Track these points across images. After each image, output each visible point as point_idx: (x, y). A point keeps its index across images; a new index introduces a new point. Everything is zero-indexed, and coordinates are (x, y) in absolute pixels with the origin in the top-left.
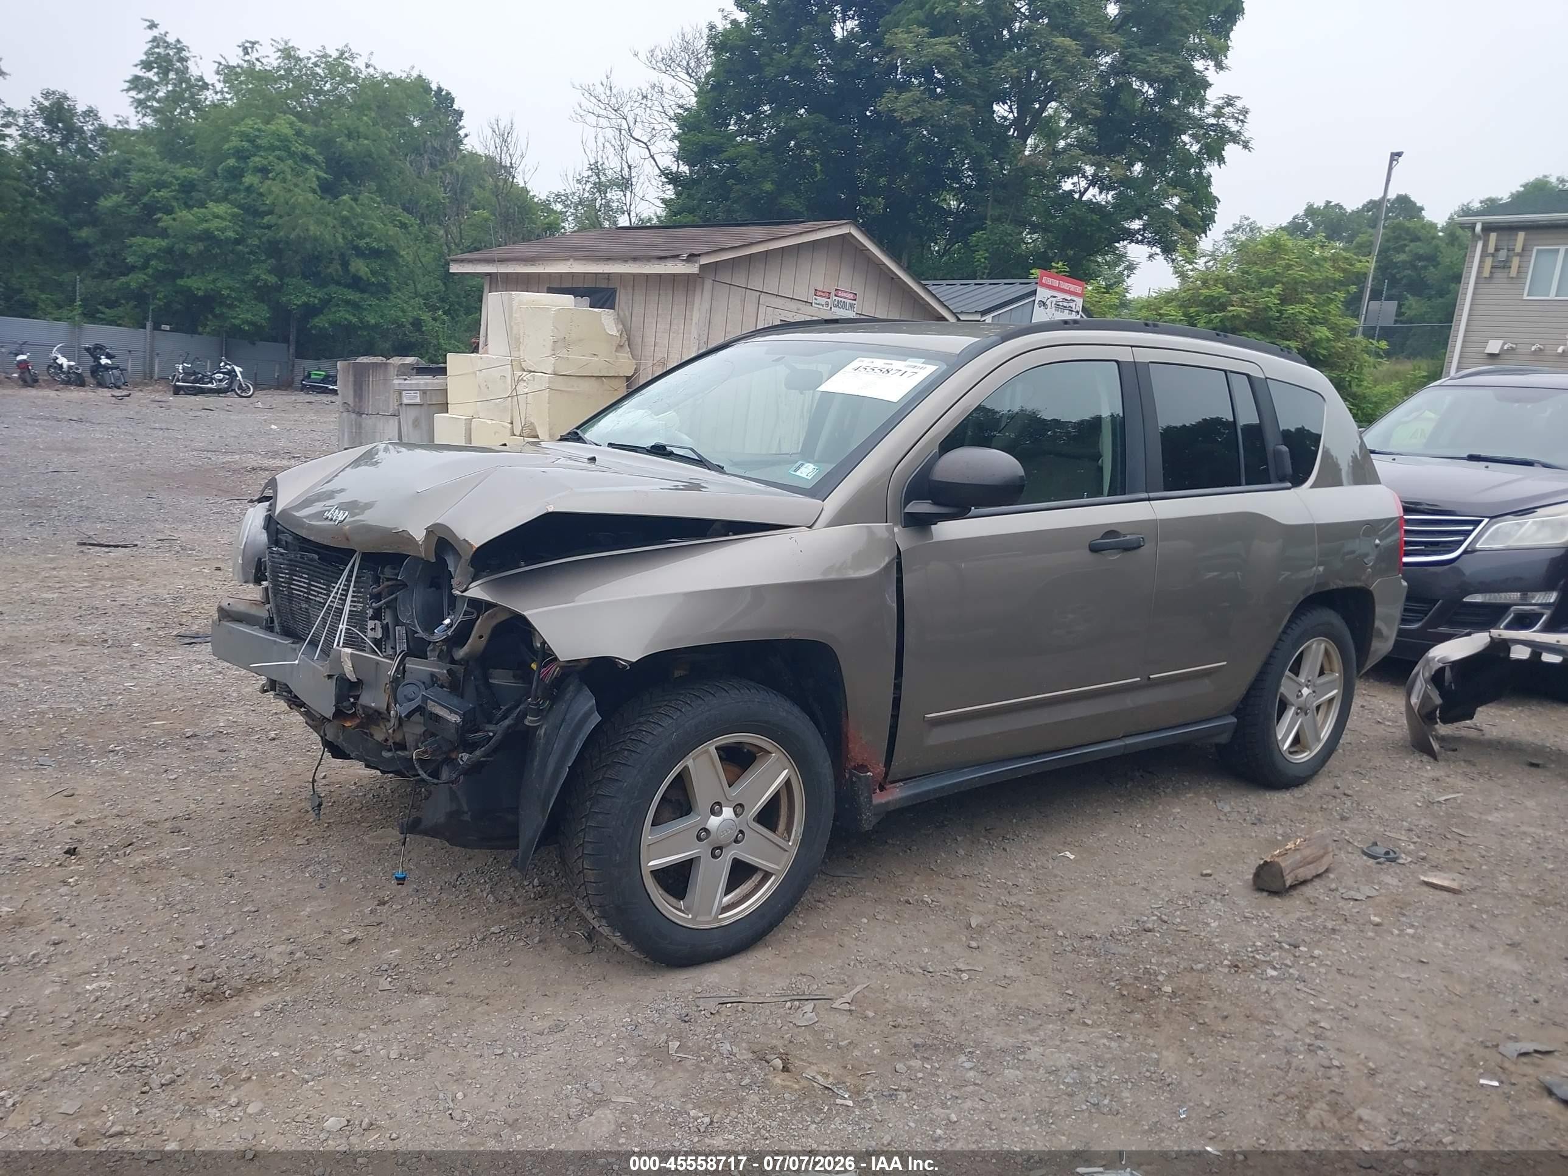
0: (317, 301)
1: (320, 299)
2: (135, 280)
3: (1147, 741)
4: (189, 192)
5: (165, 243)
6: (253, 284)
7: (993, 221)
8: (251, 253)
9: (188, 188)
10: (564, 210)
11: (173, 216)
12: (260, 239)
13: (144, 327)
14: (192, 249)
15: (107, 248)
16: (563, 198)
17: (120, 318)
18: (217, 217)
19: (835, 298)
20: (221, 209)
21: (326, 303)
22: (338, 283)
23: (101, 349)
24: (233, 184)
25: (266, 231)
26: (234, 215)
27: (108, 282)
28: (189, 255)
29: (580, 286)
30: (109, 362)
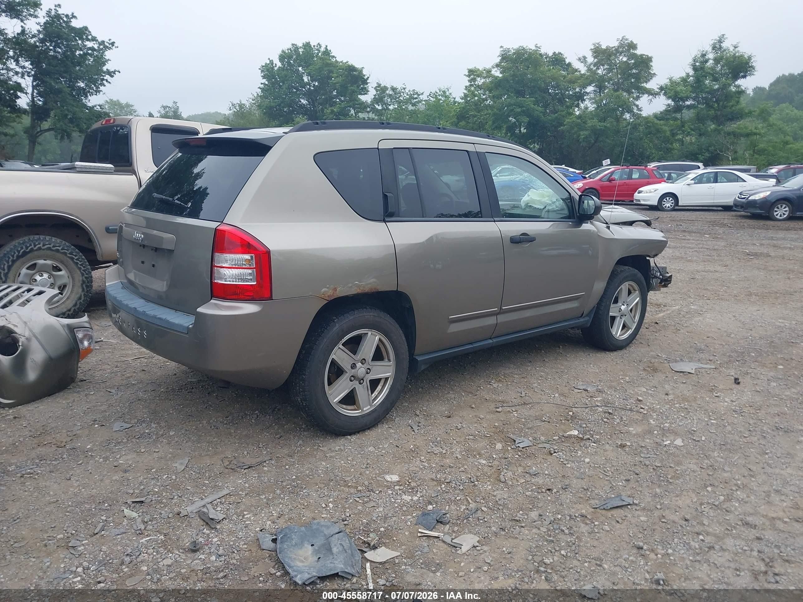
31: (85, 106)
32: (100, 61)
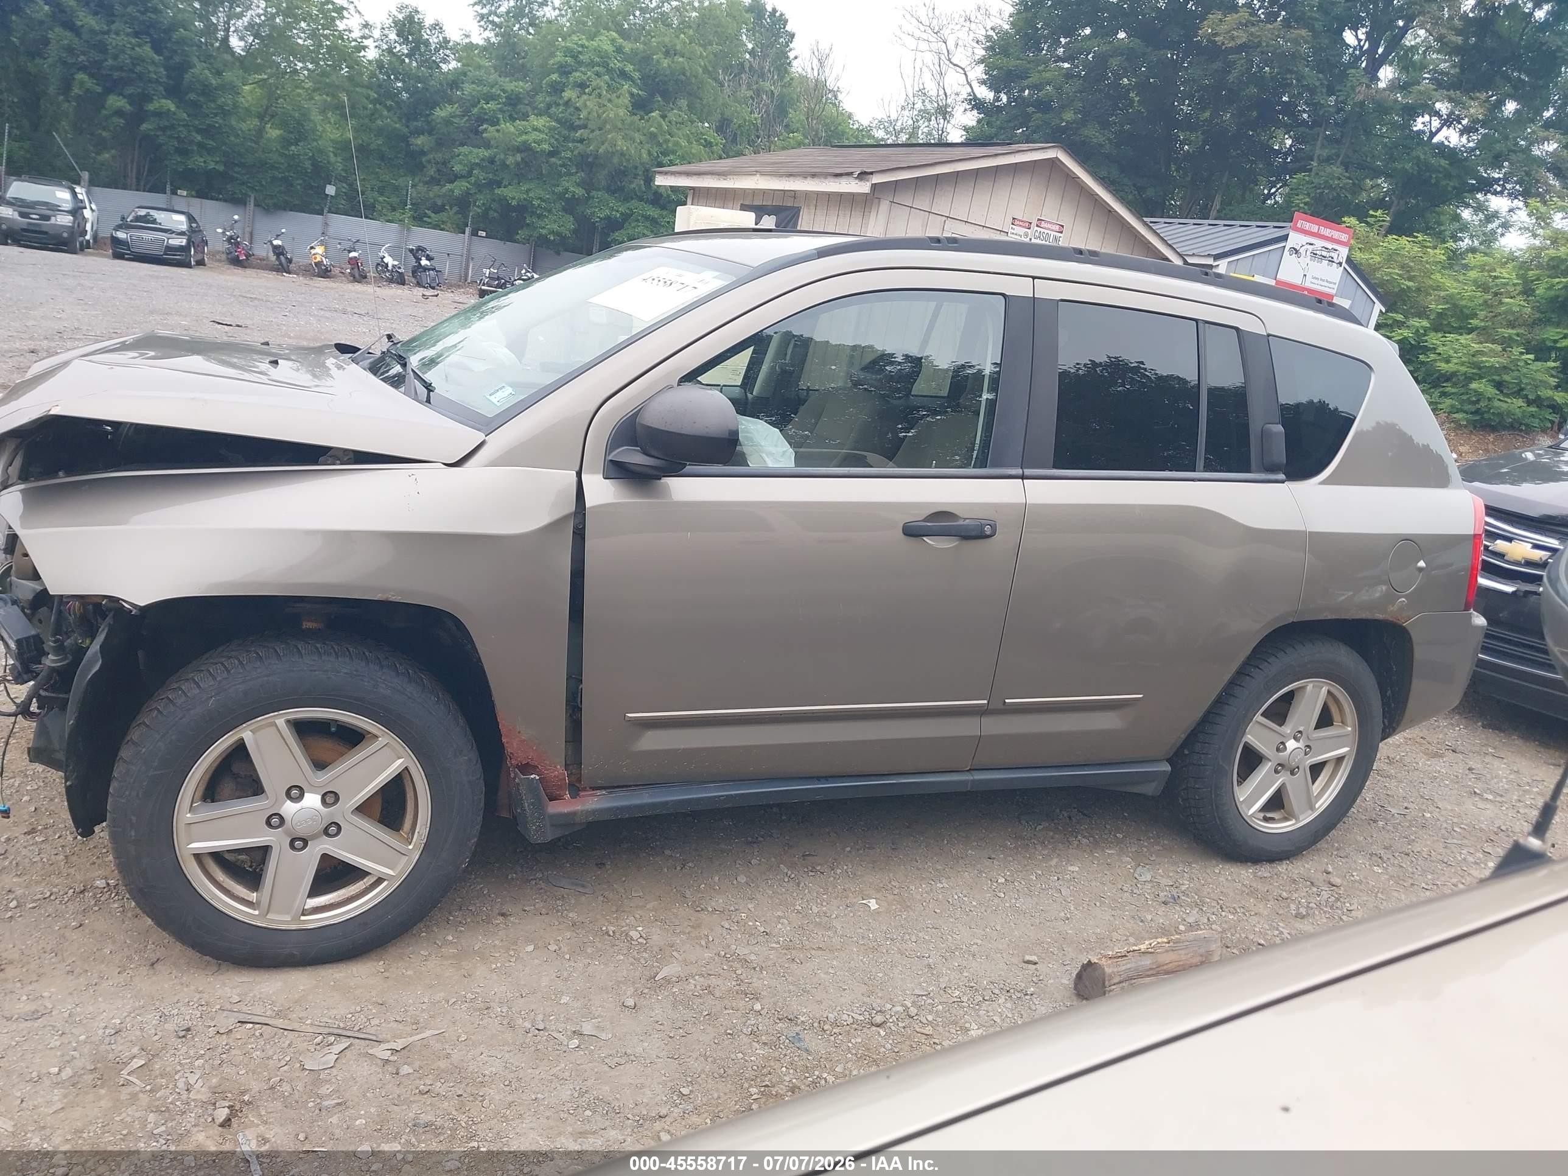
0: (618, 215)
1: (622, 214)
2: (459, 188)
3: (1012, 779)
4: (514, 105)
5: (487, 153)
6: (561, 196)
7: (1321, 161)
8: (564, 165)
9: (514, 101)
10: (886, 137)
11: (498, 127)
12: (572, 152)
13: (464, 233)
14: (510, 160)
15: (439, 156)
16: (886, 124)
17: (443, 222)
18: (536, 129)
19: (1036, 228)
20: (540, 122)
21: (626, 217)
22: (641, 199)
23: (423, 251)
24: (554, 98)
25: (579, 145)
26: (551, 129)
27: (436, 188)
28: (508, 166)
29: (769, 203)
30: (428, 263)
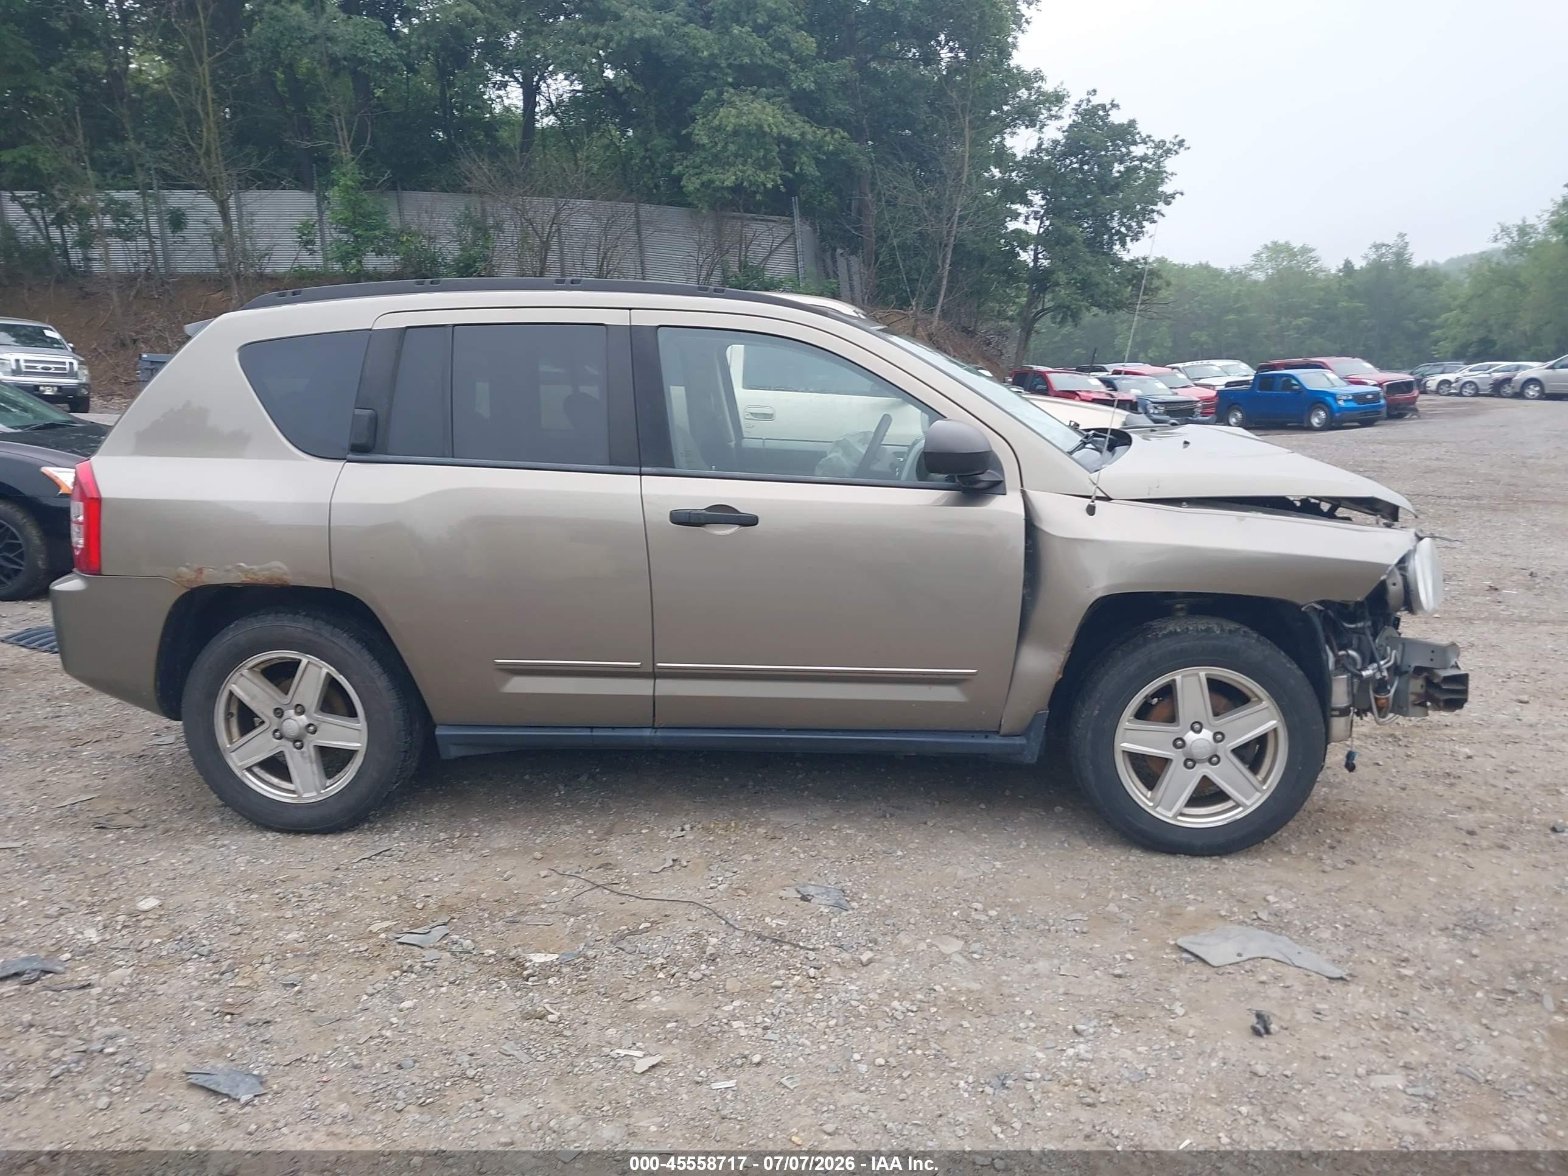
31: (1118, 262)
32: (1157, 176)
